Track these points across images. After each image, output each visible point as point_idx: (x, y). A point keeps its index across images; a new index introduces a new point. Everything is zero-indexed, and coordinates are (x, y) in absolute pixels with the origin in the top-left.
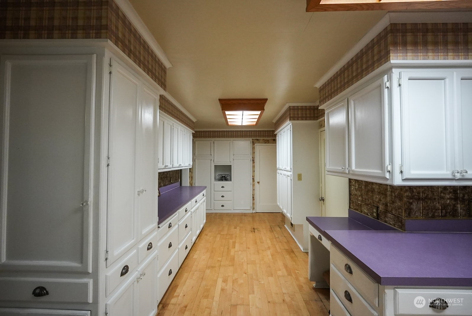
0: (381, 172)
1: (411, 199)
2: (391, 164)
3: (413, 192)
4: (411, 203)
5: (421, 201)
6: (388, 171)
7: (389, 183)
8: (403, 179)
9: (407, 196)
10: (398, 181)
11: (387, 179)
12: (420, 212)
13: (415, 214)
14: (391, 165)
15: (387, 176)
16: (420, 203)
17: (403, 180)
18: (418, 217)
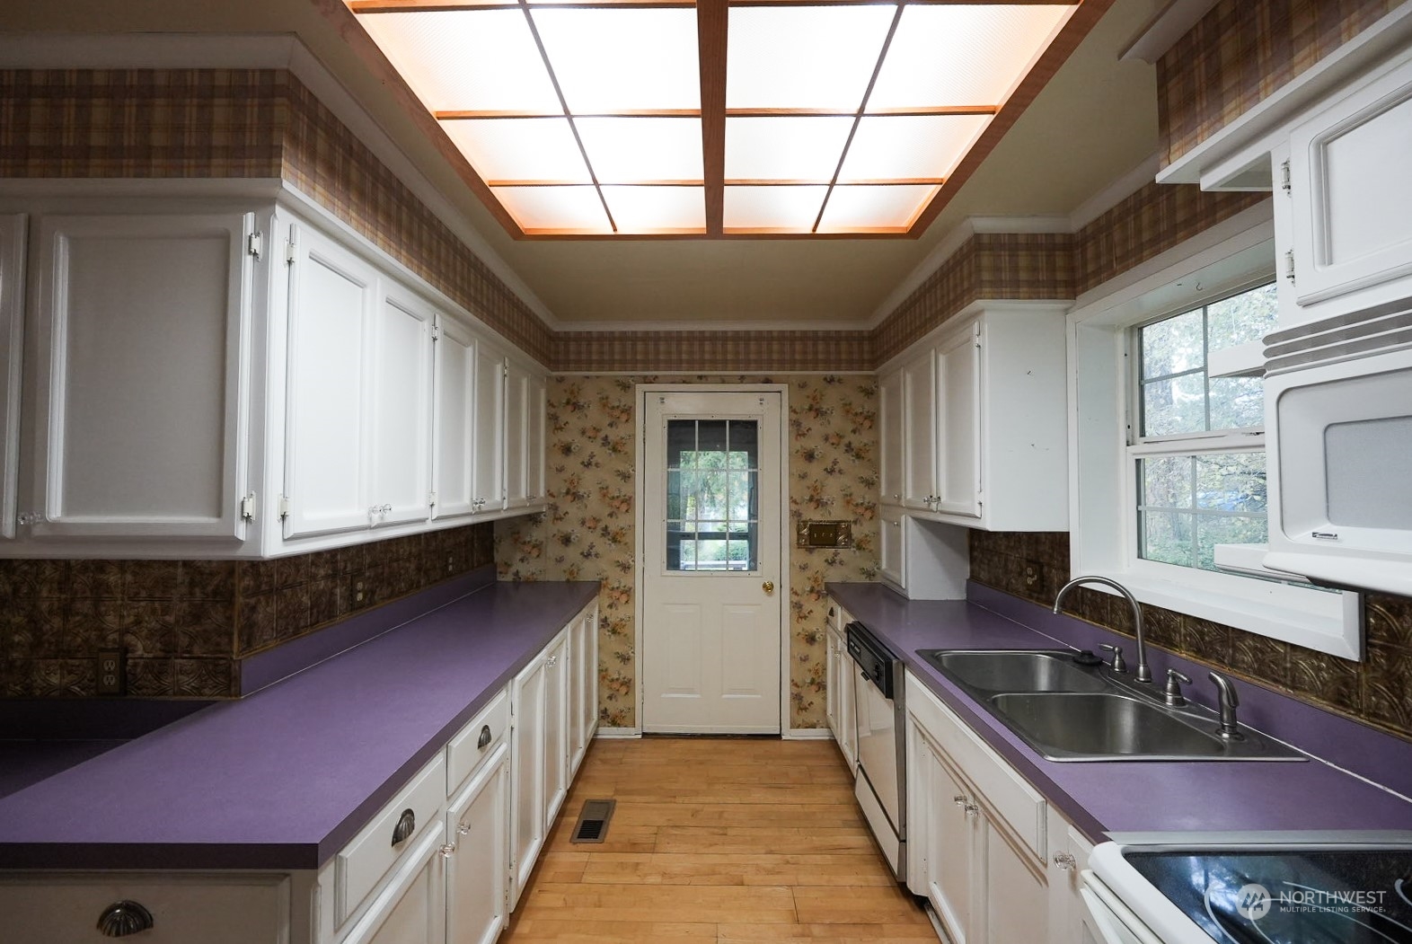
0: (214, 520)
1: (254, 595)
2: (253, 493)
3: (259, 574)
4: (253, 609)
5: (275, 597)
6: (246, 515)
7: (242, 553)
8: (286, 538)
9: (246, 589)
10: (273, 547)
11: (240, 542)
12: (273, 629)
13: (261, 636)
14: (254, 497)
15: (241, 531)
16: (273, 600)
17: (284, 540)
18: (269, 642)
